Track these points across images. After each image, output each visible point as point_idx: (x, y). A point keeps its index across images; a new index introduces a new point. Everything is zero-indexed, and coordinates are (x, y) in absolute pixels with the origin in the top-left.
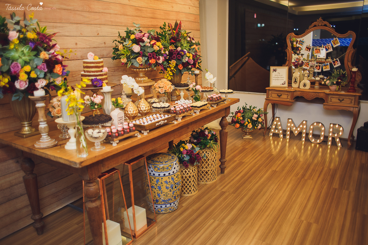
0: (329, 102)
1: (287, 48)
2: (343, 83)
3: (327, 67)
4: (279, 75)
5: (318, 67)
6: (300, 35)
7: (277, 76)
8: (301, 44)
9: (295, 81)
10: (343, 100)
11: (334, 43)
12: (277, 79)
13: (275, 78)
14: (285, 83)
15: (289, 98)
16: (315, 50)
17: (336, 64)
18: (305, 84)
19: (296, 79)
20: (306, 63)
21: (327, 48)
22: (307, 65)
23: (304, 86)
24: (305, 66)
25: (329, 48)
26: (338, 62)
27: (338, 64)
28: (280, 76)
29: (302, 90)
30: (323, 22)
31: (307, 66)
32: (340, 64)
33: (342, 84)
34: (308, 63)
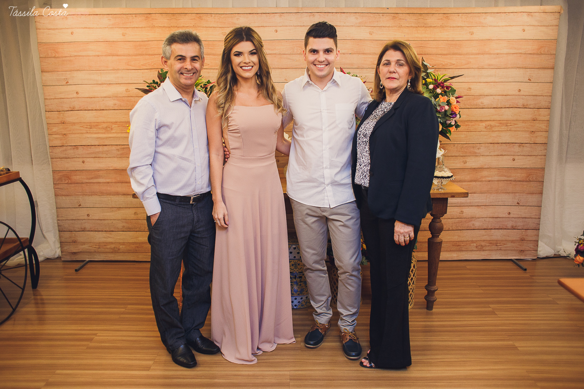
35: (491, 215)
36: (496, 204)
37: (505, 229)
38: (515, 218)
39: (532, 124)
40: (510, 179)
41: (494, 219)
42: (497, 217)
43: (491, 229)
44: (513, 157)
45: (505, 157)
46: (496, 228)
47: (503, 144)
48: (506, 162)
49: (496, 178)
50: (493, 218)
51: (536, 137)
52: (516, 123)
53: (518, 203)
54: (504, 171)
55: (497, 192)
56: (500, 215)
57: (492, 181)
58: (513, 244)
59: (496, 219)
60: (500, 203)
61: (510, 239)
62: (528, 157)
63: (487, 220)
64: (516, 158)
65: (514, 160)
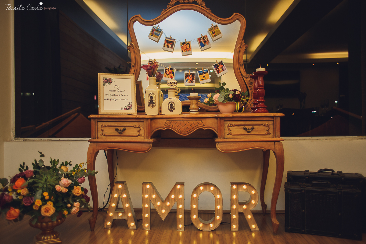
0: (226, 136)
3: (206, 75)
4: (118, 91)
5: (190, 78)
6: (152, 19)
7: (113, 93)
8: (156, 34)
10: (253, 129)
11: (212, 32)
12: (113, 97)
13: (109, 97)
14: (130, 107)
16: (181, 46)
17: (221, 70)
18: (172, 105)
19: (151, 98)
20: (168, 71)
21: (202, 41)
22: (170, 73)
23: (169, 110)
24: (167, 76)
25: (205, 42)
26: (223, 67)
27: (224, 70)
28: (120, 93)
29: (168, 117)
31: (170, 76)
34: (171, 69)
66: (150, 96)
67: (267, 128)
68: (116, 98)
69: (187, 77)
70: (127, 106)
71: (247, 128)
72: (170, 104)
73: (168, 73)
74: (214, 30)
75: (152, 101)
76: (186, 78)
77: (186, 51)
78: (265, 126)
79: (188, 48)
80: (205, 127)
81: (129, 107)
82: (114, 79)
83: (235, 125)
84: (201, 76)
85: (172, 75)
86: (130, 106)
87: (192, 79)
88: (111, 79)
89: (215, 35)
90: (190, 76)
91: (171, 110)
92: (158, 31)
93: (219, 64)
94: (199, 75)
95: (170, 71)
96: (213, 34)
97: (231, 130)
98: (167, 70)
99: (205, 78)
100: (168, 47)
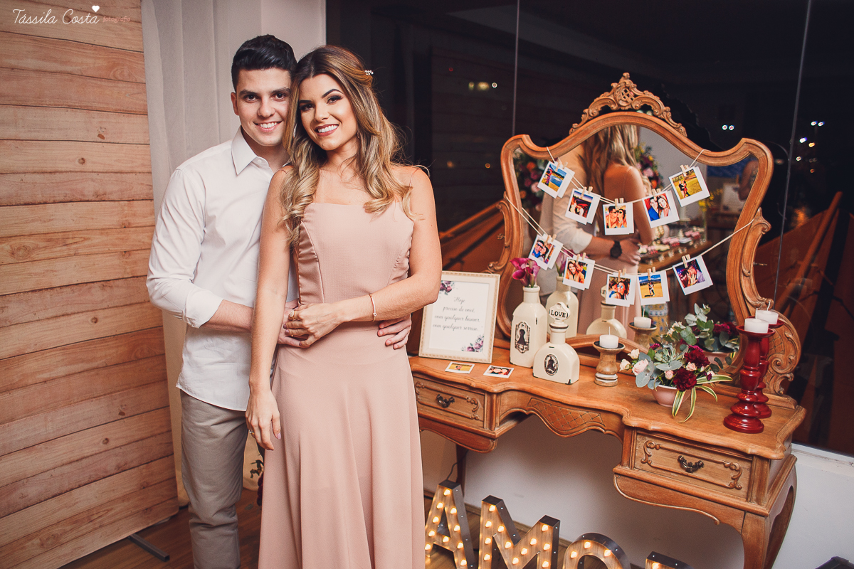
0: (638, 464)
1: (502, 198)
2: (709, 377)
3: (655, 287)
4: (461, 310)
5: (621, 287)
6: (549, 146)
7: (449, 313)
8: (554, 181)
9: (522, 341)
10: (698, 467)
11: (680, 186)
12: (449, 322)
13: (442, 322)
14: (481, 346)
15: (481, 418)
16: (606, 212)
17: (693, 280)
18: (552, 361)
19: (522, 332)
20: (575, 266)
21: (655, 206)
22: (577, 271)
23: (547, 371)
24: (570, 276)
25: (660, 208)
26: (698, 273)
27: (698, 282)
28: (464, 314)
29: (536, 389)
30: (635, 96)
31: (577, 278)
32: (708, 282)
33: (702, 380)
34: (581, 264)
35: (66, 458)
36: (73, 428)
37: (104, 478)
38: (120, 447)
39: (123, 236)
40: (95, 364)
41: (75, 463)
42: (80, 457)
43: (72, 489)
44: (92, 315)
45: (74, 319)
46: (83, 482)
47: (65, 290)
48: (77, 329)
49: (62, 371)
50: (71, 463)
51: (135, 262)
52: (86, 236)
53: (122, 413)
54: (78, 350)
55: (69, 402)
56: (87, 452)
57: (53, 379)
58: (126, 504)
59: (79, 463)
60: (82, 425)
61: (118, 494)
62: (126, 309)
63: (58, 471)
64: (100, 314)
65: (96, 320)
66: (521, 328)
67: (733, 474)
68: (454, 325)
69: (613, 285)
70: (474, 343)
71: (688, 462)
72: (549, 359)
73: (574, 271)
74: (685, 182)
75: (522, 338)
76: (611, 287)
77: (615, 225)
78: (729, 467)
79: (621, 220)
80: (606, 428)
81: (478, 346)
82: (457, 284)
83: (660, 448)
84: (644, 287)
85: (582, 275)
86: (480, 343)
87: (623, 291)
88: (452, 283)
89: (687, 193)
90: (620, 284)
91: (550, 372)
92: (559, 175)
93: (689, 267)
94: (641, 285)
95: (579, 268)
96: (682, 190)
97: (650, 456)
98: (571, 265)
99: (652, 294)
100: (578, 213)
